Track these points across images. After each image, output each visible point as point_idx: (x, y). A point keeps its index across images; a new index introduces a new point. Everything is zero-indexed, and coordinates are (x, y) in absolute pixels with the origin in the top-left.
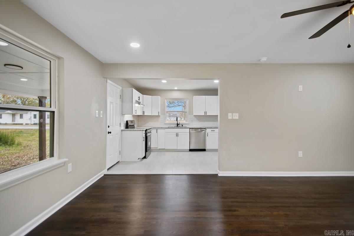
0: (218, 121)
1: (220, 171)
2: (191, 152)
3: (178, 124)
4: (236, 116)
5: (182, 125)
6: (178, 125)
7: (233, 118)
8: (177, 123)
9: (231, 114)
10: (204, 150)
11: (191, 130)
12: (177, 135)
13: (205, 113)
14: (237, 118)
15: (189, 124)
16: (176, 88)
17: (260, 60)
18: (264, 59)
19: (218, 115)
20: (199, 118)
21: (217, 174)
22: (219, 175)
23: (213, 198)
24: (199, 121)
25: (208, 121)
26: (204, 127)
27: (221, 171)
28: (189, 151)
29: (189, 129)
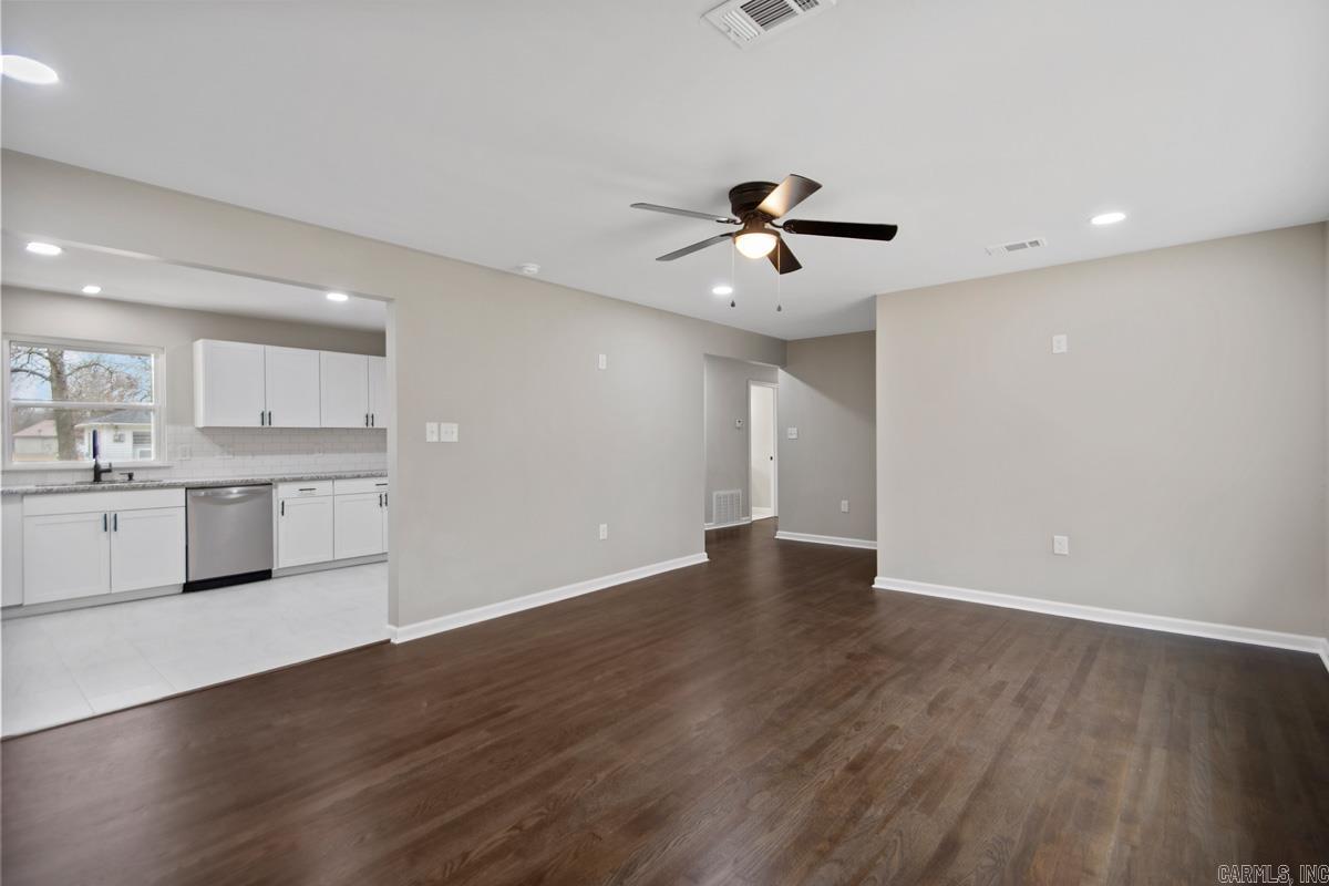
0: (385, 450)
1: (397, 626)
2: (193, 597)
3: (99, 471)
4: (451, 433)
5: (131, 476)
6: (104, 477)
7: (442, 440)
8: (97, 466)
9: (435, 425)
10: (265, 575)
11: (193, 493)
12: (110, 523)
13: (266, 417)
14: (455, 438)
15: (168, 467)
16: (92, 290)
17: (521, 268)
18: (532, 269)
19: (385, 430)
20: (226, 438)
21: (388, 641)
22: (396, 641)
23: (425, 704)
24: (229, 453)
25: (272, 453)
26: (266, 478)
27: (403, 624)
28: (181, 591)
29: (184, 490)
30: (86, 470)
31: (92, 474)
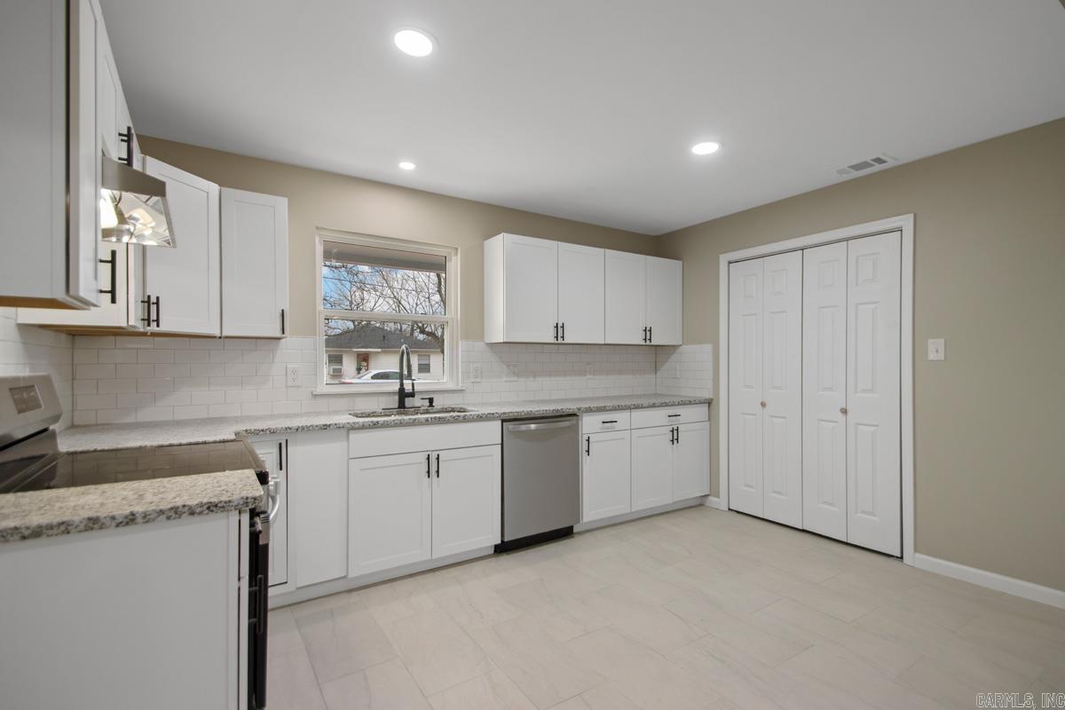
2: (507, 560)
3: (403, 395)
5: (431, 400)
6: (408, 402)
8: (402, 389)
10: (565, 533)
11: (508, 426)
12: (433, 466)
13: (559, 329)
15: (461, 391)
26: (571, 407)
28: (492, 552)
29: (500, 422)
30: (394, 393)
31: (397, 398)
